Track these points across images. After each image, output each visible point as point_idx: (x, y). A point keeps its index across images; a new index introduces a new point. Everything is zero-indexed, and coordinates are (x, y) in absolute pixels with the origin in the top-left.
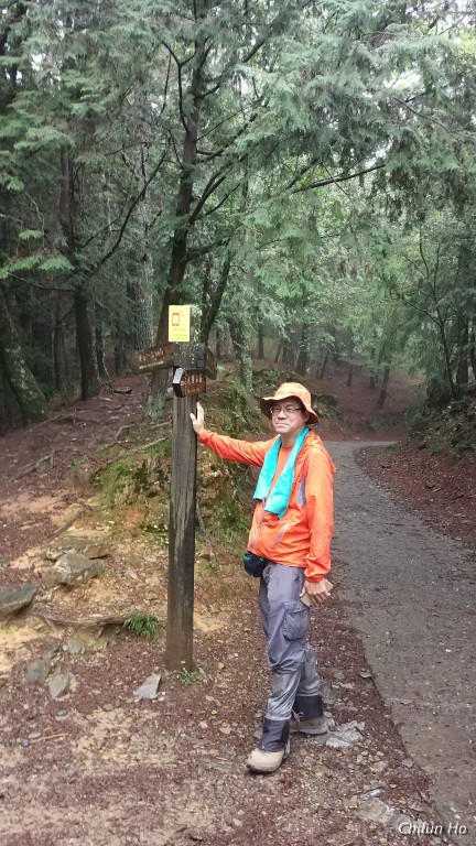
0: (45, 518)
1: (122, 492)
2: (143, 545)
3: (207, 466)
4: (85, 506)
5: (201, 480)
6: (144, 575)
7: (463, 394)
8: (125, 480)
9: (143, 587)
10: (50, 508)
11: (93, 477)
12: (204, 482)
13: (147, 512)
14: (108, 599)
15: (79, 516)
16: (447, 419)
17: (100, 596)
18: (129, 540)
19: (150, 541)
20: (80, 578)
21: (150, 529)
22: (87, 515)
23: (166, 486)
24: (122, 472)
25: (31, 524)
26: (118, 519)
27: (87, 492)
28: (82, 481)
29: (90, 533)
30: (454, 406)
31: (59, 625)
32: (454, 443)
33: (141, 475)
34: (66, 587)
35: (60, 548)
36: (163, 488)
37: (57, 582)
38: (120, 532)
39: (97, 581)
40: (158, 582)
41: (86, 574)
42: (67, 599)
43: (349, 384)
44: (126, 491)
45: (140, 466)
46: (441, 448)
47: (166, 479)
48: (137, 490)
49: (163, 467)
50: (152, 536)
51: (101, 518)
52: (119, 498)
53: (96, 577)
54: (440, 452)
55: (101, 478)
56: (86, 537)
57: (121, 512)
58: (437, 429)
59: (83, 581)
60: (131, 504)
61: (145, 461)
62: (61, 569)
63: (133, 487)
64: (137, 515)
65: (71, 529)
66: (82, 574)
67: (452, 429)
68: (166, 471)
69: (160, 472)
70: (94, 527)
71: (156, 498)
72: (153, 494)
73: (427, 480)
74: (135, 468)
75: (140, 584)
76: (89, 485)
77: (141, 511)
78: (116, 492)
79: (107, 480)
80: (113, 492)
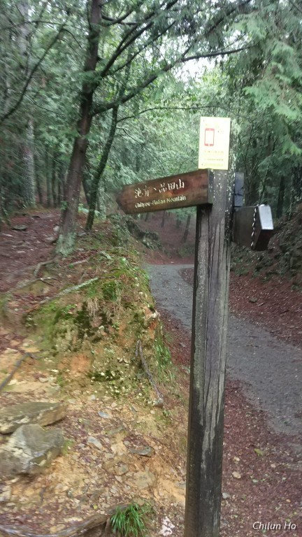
1: (63, 337)
2: (93, 397)
3: (147, 307)
4: (22, 352)
5: (142, 322)
6: (107, 440)
8: (65, 324)
9: (111, 459)
11: (25, 317)
12: (145, 324)
13: (92, 358)
14: (77, 482)
15: (18, 366)
16: (247, 251)
17: (66, 481)
18: (77, 392)
19: (100, 392)
20: (43, 463)
21: (98, 377)
22: (27, 363)
23: (111, 330)
24: (60, 316)
26: (61, 367)
27: (19, 334)
28: (12, 321)
29: (35, 386)
32: (258, 269)
33: (83, 319)
34: (27, 477)
35: (11, 418)
36: (108, 332)
37: (15, 472)
38: (67, 382)
39: (60, 460)
40: (125, 449)
41: (49, 455)
42: (29, 492)
43: (162, 225)
44: (69, 336)
45: (80, 309)
46: (246, 271)
47: (111, 323)
48: (81, 336)
49: (105, 310)
50: (101, 386)
51: (43, 367)
52: (61, 344)
53: (59, 455)
54: (247, 274)
55: (34, 319)
56: (31, 394)
57: (65, 360)
58: (241, 258)
59: (46, 466)
60: (75, 350)
61: (85, 304)
62: (17, 453)
63: (76, 332)
64: (83, 362)
65: (13, 382)
66: (45, 456)
67: (253, 258)
68: (109, 314)
69: (103, 315)
70: (37, 378)
71: (101, 343)
72: (98, 340)
73: (246, 296)
74: (75, 311)
75: (108, 456)
76: (20, 325)
77: (87, 358)
78: (56, 337)
79: (42, 322)
80: (53, 337)
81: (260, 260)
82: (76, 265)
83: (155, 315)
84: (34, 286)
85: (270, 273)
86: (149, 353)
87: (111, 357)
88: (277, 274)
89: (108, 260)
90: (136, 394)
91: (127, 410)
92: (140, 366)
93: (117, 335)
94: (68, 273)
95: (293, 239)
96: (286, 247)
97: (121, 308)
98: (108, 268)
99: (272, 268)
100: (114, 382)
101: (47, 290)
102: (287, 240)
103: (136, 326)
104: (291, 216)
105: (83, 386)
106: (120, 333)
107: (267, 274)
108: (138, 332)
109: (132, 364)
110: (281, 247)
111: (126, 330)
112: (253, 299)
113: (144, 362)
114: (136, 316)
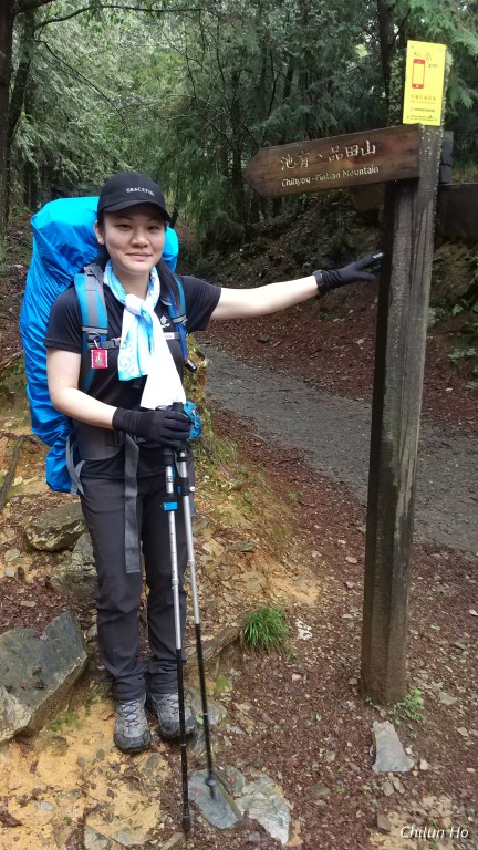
4: (10, 436)
5: (191, 375)
6: (195, 540)
7: (256, 235)
12: (195, 377)
15: (15, 457)
16: (239, 264)
30: (247, 248)
35: (59, 527)
65: (18, 480)
73: (251, 333)
83: (205, 363)
91: (199, 500)
95: (314, 242)
96: (304, 255)
102: (305, 243)
104: (306, 206)
110: (296, 255)
112: (263, 337)
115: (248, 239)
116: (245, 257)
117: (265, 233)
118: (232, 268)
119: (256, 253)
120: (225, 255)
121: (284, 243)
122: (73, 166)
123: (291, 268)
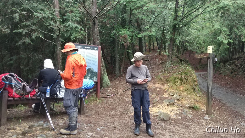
0: (160, 88)
2: (185, 93)
3: (195, 77)
4: (169, 86)
6: (190, 99)
7: (233, 59)
8: (177, 80)
10: (160, 86)
11: (166, 80)
15: (169, 88)
16: (228, 66)
21: (186, 90)
23: (188, 81)
24: (175, 79)
25: (159, 89)
26: (178, 88)
27: (165, 83)
28: (163, 81)
30: (230, 62)
31: (181, 107)
32: (232, 73)
33: (181, 79)
36: (187, 82)
37: (177, 99)
40: (194, 100)
43: (190, 56)
44: (178, 82)
45: (180, 77)
46: (227, 74)
47: (187, 80)
48: (181, 82)
50: (187, 92)
51: (174, 88)
52: (177, 84)
54: (227, 75)
57: (178, 87)
58: (225, 69)
60: (180, 85)
61: (181, 77)
62: (176, 97)
63: (180, 82)
65: (169, 90)
67: (230, 69)
68: (187, 78)
69: (186, 79)
70: (173, 90)
71: (186, 84)
72: (185, 83)
73: (226, 82)
74: (179, 78)
75: (191, 101)
76: (165, 81)
77: (183, 87)
78: (176, 83)
79: (171, 80)
80: (175, 83)
81: (233, 69)
82: (174, 69)
83: (197, 79)
84: (165, 74)
85: (236, 74)
86: (196, 87)
87: (188, 87)
88: (239, 74)
89: (183, 68)
90: (194, 94)
91: (193, 96)
92: (194, 89)
93: (189, 83)
94: (173, 71)
96: (242, 64)
97: (190, 77)
98: (183, 69)
99: (237, 72)
100: (189, 91)
101: (168, 75)
103: (193, 81)
105: (183, 92)
106: (190, 82)
107: (235, 75)
108: (194, 82)
109: (192, 89)
111: (191, 82)
112: (229, 83)
113: (195, 89)
114: (193, 79)
115: (230, 60)
116: (229, 65)
117: (235, 59)
118: (226, 67)
119: (232, 64)
120: (225, 64)
121: (239, 61)
122: (188, 44)
123: (240, 67)
